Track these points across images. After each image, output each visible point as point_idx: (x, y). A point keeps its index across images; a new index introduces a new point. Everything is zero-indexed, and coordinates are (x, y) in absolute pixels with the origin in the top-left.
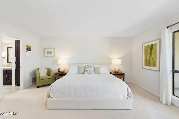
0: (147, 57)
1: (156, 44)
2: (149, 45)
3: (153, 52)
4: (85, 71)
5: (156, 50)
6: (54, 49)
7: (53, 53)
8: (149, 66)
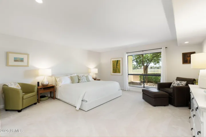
0: (114, 68)
1: (120, 61)
2: (115, 61)
3: (118, 64)
4: (79, 80)
5: (120, 64)
6: (28, 55)
7: (25, 60)
8: (116, 73)
